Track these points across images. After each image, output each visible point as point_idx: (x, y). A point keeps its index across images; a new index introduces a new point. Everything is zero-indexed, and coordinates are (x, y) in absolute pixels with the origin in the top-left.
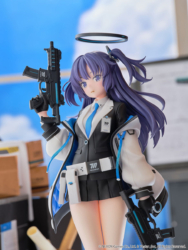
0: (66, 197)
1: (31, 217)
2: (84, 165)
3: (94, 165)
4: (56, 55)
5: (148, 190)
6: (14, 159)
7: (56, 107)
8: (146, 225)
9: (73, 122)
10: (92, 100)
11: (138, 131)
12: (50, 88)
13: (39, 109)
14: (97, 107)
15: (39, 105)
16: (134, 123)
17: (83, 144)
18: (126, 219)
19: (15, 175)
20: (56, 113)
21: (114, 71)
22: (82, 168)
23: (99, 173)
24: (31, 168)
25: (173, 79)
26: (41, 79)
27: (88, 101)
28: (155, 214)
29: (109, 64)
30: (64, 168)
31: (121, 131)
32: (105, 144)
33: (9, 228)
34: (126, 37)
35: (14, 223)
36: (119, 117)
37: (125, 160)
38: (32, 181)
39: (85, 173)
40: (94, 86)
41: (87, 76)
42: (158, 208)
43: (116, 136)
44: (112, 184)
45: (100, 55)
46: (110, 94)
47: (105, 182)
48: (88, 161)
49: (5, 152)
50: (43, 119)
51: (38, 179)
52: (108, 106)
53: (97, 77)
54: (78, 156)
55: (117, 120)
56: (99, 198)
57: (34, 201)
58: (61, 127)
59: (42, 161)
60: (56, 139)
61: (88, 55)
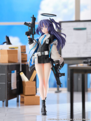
0: (34, 62)
1: (21, 70)
2: (40, 53)
3: (43, 53)
4: (34, 19)
5: (58, 61)
6: (17, 51)
7: (33, 35)
8: (56, 71)
9: (38, 40)
10: (44, 34)
11: (57, 44)
12: (32, 29)
13: (28, 35)
14: (45, 36)
15: (28, 34)
16: (56, 42)
17: (40, 46)
18: (51, 70)
19: (17, 56)
20: (33, 37)
21: (51, 26)
22: (39, 53)
23: (44, 55)
24: (22, 54)
25: (72, 28)
26: (29, 26)
27: (43, 34)
28: (60, 69)
29: (50, 23)
30: (34, 53)
31: (52, 44)
32: (47, 47)
33: (14, 72)
34: (56, 16)
35: (15, 71)
36: (52, 39)
37: (52, 52)
38: (22, 58)
39: (40, 55)
40: (45, 30)
41: (43, 27)
42: (61, 67)
43: (50, 45)
44: (48, 59)
45: (47, 20)
46: (49, 32)
47: (46, 58)
48: (41, 52)
49: (14, 48)
50: (29, 38)
51: (24, 58)
52: (49, 36)
53: (46, 27)
54: (38, 50)
55: (51, 40)
56: (44, 63)
57: (22, 65)
58: (34, 41)
59: (25, 52)
60: (32, 45)
61: (44, 20)
